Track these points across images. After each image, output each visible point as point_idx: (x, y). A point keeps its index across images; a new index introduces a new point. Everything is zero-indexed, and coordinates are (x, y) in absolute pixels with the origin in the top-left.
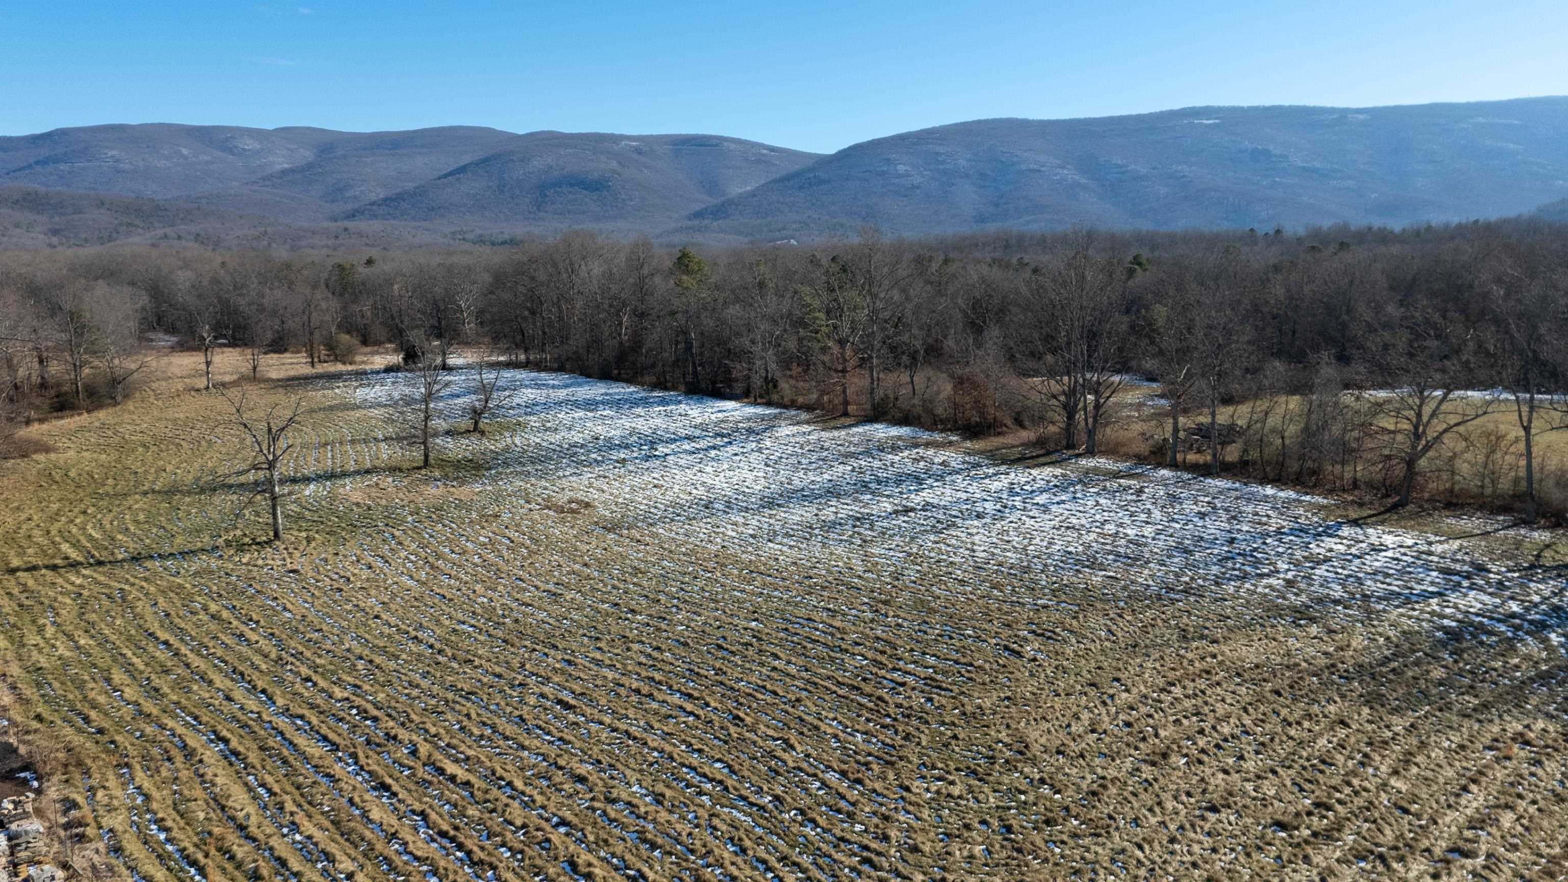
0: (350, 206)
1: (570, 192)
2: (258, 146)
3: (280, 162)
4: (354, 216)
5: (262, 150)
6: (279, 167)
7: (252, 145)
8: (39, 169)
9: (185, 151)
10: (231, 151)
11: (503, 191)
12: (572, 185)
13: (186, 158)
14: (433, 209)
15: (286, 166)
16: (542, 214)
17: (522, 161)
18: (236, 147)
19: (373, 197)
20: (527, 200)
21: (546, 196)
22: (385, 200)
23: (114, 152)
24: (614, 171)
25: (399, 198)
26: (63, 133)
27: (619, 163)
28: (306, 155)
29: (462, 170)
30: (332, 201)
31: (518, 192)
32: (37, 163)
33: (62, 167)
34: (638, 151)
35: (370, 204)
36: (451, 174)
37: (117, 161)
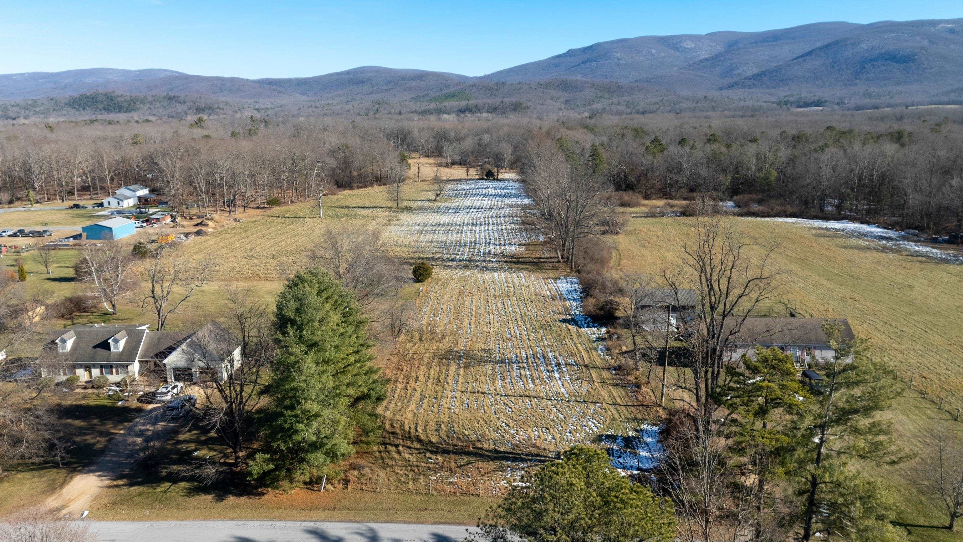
0: (735, 80)
1: (883, 65)
2: (693, 45)
3: (703, 54)
4: (733, 86)
5: (695, 47)
6: (702, 57)
7: (690, 45)
8: (583, 66)
9: (654, 51)
10: (676, 49)
11: (833, 67)
12: (886, 60)
13: (653, 55)
14: (782, 80)
15: (706, 56)
16: (858, 81)
17: (853, 45)
18: (681, 47)
19: (750, 73)
20: (849, 72)
21: (864, 68)
22: (753, 76)
23: (618, 55)
24: (923, 48)
25: (763, 73)
26: (597, 45)
27: (930, 42)
28: (720, 48)
29: (809, 53)
30: (725, 77)
31: (844, 66)
32: (583, 62)
33: (594, 64)
34: (952, 31)
35: (745, 79)
36: (802, 56)
37: (619, 59)
